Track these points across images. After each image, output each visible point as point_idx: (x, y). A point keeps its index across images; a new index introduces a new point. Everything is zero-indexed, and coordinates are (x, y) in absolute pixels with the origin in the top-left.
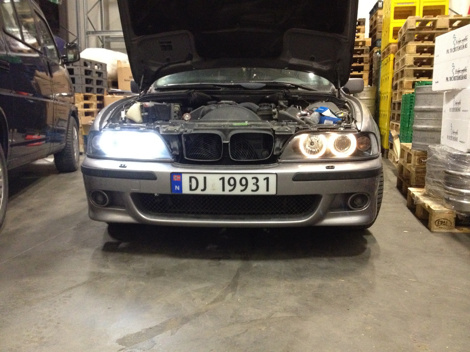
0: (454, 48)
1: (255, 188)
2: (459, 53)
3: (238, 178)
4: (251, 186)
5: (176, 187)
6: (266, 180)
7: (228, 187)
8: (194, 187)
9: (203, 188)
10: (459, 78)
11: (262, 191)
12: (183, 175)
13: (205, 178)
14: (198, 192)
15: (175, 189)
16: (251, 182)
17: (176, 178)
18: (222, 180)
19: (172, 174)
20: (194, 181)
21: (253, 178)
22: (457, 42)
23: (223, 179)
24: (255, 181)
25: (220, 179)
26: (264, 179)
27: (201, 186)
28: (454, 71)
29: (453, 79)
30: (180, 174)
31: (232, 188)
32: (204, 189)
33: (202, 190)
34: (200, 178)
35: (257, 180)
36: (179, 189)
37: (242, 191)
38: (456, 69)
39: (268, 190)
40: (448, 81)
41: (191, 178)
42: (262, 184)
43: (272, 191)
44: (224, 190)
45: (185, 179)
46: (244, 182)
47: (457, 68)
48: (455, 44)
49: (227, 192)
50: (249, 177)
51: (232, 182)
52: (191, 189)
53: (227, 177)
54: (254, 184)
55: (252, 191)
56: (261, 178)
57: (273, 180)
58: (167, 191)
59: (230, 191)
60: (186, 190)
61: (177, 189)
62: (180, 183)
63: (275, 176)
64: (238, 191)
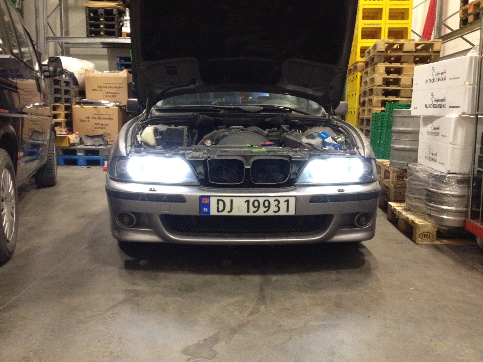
0: (433, 79)
1: (276, 209)
2: (437, 84)
3: (261, 200)
4: (273, 208)
5: (204, 209)
6: (286, 202)
7: (252, 209)
8: (221, 208)
9: (229, 210)
10: (438, 106)
11: (283, 212)
12: (211, 198)
13: (232, 201)
14: (225, 213)
15: (203, 211)
16: (273, 204)
17: (204, 201)
18: (247, 203)
19: (201, 197)
20: (221, 203)
21: (275, 200)
22: (435, 74)
23: (248, 201)
24: (276, 203)
25: (246, 202)
26: (285, 201)
27: (228, 208)
28: (433, 100)
29: (432, 106)
30: (208, 197)
31: (256, 209)
32: (231, 211)
33: (229, 212)
34: (227, 201)
35: (279, 202)
36: (207, 211)
37: (265, 212)
38: (434, 98)
39: (288, 211)
40: (427, 108)
41: (218, 201)
42: (283, 205)
43: (292, 212)
44: (248, 211)
45: (213, 202)
46: (267, 204)
47: (436, 97)
48: (434, 75)
49: (251, 214)
50: (272, 200)
51: (256, 204)
52: (218, 211)
53: (251, 200)
54: (275, 206)
55: (274, 212)
56: (282, 200)
57: (292, 202)
58: (196, 212)
59: (254, 212)
60: (213, 212)
61: (205, 211)
62: (208, 205)
63: (294, 198)
64: (261, 212)
